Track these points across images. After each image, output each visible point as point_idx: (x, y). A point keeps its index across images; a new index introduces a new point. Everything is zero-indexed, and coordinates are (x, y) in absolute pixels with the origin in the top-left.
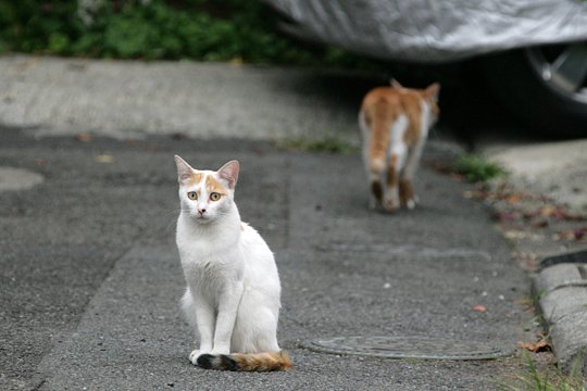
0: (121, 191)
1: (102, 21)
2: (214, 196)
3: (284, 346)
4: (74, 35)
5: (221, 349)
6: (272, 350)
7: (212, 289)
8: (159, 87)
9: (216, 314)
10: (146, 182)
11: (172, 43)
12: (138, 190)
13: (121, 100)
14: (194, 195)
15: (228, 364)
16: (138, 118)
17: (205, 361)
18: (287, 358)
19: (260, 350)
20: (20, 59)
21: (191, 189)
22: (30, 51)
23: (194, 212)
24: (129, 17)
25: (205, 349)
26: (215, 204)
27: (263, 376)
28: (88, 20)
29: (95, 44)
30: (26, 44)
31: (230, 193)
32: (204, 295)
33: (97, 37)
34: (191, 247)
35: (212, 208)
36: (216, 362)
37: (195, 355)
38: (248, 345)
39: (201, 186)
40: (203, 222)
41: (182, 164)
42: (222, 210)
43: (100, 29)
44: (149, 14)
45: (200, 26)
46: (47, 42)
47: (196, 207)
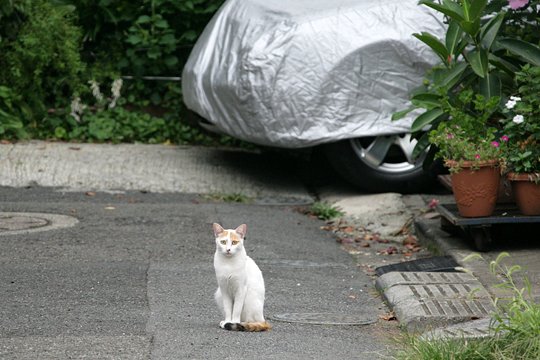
1: (85, 119)
2: (234, 243)
3: (267, 319)
4: (69, 128)
5: (236, 320)
6: (261, 321)
8: (128, 161)
9: (233, 302)
11: (129, 132)
13: (107, 170)
14: (224, 242)
15: (241, 328)
16: (119, 181)
17: (228, 327)
18: (268, 325)
19: (256, 321)
20: (40, 144)
21: (223, 239)
22: (43, 138)
23: (224, 251)
24: (101, 117)
25: (228, 320)
26: (235, 247)
27: (259, 334)
28: (77, 118)
29: (83, 133)
30: (41, 134)
31: (242, 241)
32: (228, 293)
33: (84, 128)
34: (221, 268)
35: (233, 249)
36: (234, 327)
37: (223, 324)
38: (249, 318)
39: (227, 238)
40: (228, 255)
41: (218, 227)
42: (238, 249)
43: (86, 124)
44: (114, 115)
45: (144, 122)
46: (53, 133)
47: (225, 248)
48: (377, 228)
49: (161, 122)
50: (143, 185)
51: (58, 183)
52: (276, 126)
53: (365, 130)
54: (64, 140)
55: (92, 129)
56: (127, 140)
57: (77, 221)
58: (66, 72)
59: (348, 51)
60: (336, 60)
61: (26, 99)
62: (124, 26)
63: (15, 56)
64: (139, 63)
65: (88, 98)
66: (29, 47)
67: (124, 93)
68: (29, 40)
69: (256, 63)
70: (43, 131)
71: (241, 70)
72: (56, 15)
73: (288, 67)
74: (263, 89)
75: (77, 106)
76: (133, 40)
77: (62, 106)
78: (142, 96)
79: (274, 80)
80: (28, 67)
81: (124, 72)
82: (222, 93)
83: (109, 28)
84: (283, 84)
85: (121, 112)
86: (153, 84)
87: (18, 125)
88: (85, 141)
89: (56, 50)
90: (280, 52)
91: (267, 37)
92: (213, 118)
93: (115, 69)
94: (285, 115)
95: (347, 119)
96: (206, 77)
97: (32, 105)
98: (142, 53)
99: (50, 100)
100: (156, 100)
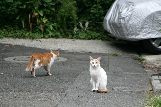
0: (80, 62)
1: (78, 33)
2: (96, 63)
3: (107, 89)
4: (73, 35)
5: (97, 89)
6: (105, 89)
7: (95, 79)
8: (87, 44)
9: (96, 83)
10: (85, 60)
11: (90, 37)
12: (83, 61)
13: (81, 46)
14: (93, 63)
15: (98, 92)
16: (84, 49)
17: (94, 91)
18: (108, 91)
19: (104, 89)
20: (64, 39)
21: (93, 62)
22: (66, 38)
24: (82, 32)
25: (94, 89)
26: (97, 64)
27: (104, 94)
28: (76, 33)
29: (77, 37)
30: (65, 37)
31: (99, 63)
32: (94, 80)
33: (77, 35)
34: (92, 71)
35: (96, 65)
36: (96, 91)
37: (92, 90)
38: (101, 88)
39: (94, 61)
40: (94, 67)
41: (91, 58)
42: (98, 65)
43: (78, 34)
44: (86, 32)
45: (94, 34)
46: (68, 36)
47: (93, 65)
48: (156, 64)
49: (99, 34)
50: (90, 51)
51: (66, 49)
52: (128, 35)
53: (154, 36)
54: (71, 38)
55: (80, 36)
56: (89, 39)
57: (67, 59)
58: (73, 20)
59: (150, 13)
60: (146, 16)
61: (62, 27)
62: (90, 7)
63: (59, 15)
64: (93, 18)
65: (79, 27)
66: (62, 12)
67: (89, 26)
68: (62, 10)
69: (123, 16)
70: (66, 36)
71: (119, 18)
72: (70, 3)
73: (132, 18)
74: (125, 24)
75: (76, 29)
76: (92, 11)
77: (72, 29)
78: (94, 27)
79: (128, 21)
80: (62, 17)
81: (89, 20)
82: (114, 25)
83: (86, 8)
84: (130, 22)
85: (88, 31)
86: (97, 24)
87: (59, 34)
88: (77, 39)
89: (70, 13)
90: (130, 13)
91: (127, 9)
92: (111, 32)
93: (87, 19)
94: (131, 31)
95: (149, 33)
96: (109, 21)
97: (63, 29)
98: (94, 15)
99: (69, 28)
100: (98, 28)
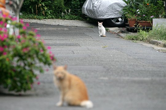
0: (77, 30)
4: (61, 17)
7: (101, 31)
8: (73, 22)
9: (101, 33)
13: (70, 23)
15: (102, 36)
24: (67, 16)
28: (63, 16)
34: (99, 28)
35: (101, 25)
40: (100, 26)
44: (69, 15)
45: (74, 16)
46: (59, 18)
48: (115, 32)
49: (77, 17)
50: (76, 25)
51: (63, 25)
52: (98, 16)
53: (113, 17)
54: (61, 19)
55: (65, 17)
56: (71, 19)
57: (68, 29)
58: (62, 8)
59: (111, 4)
60: (108, 5)
61: (55, 12)
63: (53, 5)
64: (73, 7)
65: (65, 12)
66: (56, 4)
67: (71, 12)
68: (56, 2)
69: (96, 6)
70: (57, 18)
71: (93, 7)
73: (101, 6)
74: (97, 10)
75: (63, 14)
76: (73, 3)
77: (60, 14)
78: (74, 12)
79: (98, 8)
81: (71, 8)
82: (89, 11)
84: (100, 9)
85: (70, 15)
86: (75, 10)
87: (54, 16)
88: (64, 19)
89: (60, 4)
90: (99, 4)
91: (97, 2)
92: (88, 15)
93: (69, 8)
94: (100, 14)
95: (110, 15)
96: (87, 8)
98: (74, 5)
100: (76, 13)
